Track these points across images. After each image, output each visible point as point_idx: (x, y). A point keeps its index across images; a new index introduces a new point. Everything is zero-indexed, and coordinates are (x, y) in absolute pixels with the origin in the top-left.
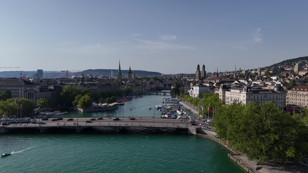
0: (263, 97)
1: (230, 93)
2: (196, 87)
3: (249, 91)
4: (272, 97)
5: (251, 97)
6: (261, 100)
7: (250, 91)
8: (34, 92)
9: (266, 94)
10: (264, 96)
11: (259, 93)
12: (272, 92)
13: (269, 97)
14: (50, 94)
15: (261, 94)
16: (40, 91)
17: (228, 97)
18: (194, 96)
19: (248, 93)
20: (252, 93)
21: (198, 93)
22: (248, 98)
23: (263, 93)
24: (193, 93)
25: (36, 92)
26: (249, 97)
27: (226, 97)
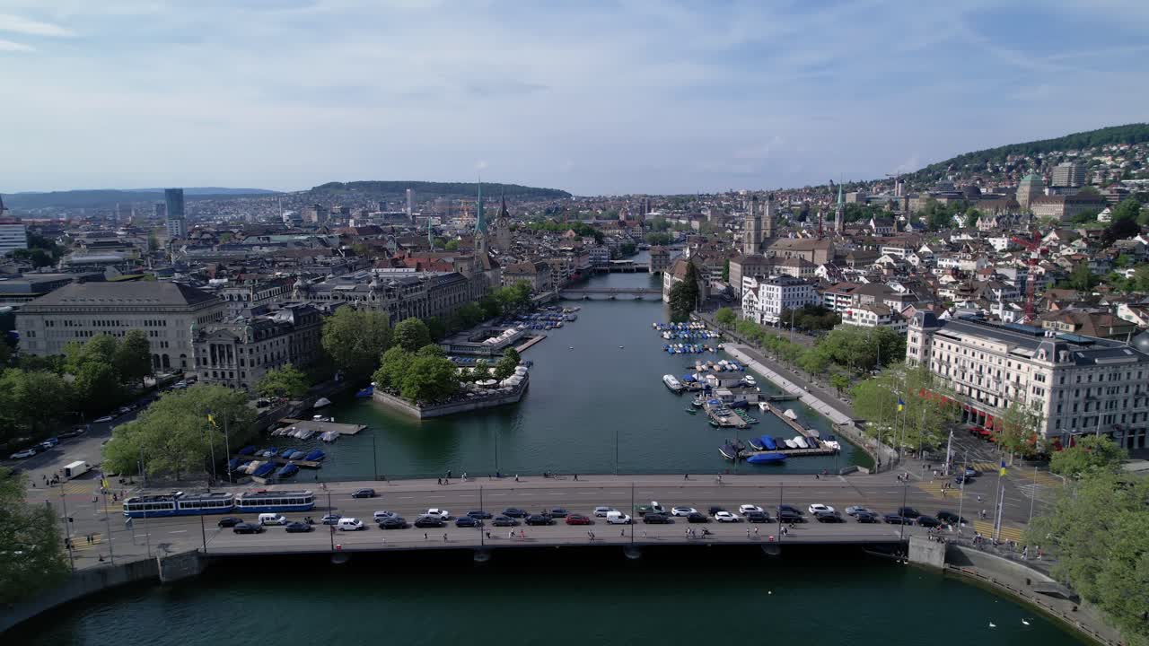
0: (1106, 378)
1: (958, 346)
2: (769, 286)
3: (1065, 357)
4: (1134, 375)
5: (1066, 381)
6: (1100, 389)
7: (1068, 360)
8: (232, 343)
9: (1116, 366)
10: (1110, 375)
11: (1094, 363)
12: (1135, 359)
13: (1124, 376)
14: (284, 342)
15: (1102, 366)
16: (252, 338)
17: (945, 358)
18: (762, 316)
19: (1058, 365)
20: (1071, 364)
21: (778, 308)
22: (1059, 382)
23: (1108, 365)
24: (756, 306)
25: (237, 341)
26: (1063, 379)
27: (937, 356)
